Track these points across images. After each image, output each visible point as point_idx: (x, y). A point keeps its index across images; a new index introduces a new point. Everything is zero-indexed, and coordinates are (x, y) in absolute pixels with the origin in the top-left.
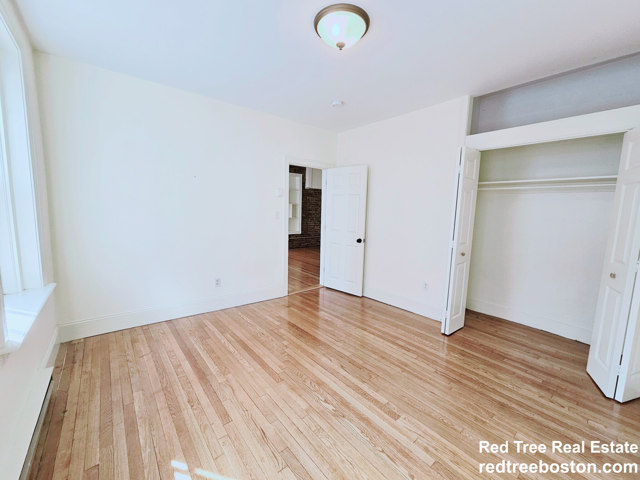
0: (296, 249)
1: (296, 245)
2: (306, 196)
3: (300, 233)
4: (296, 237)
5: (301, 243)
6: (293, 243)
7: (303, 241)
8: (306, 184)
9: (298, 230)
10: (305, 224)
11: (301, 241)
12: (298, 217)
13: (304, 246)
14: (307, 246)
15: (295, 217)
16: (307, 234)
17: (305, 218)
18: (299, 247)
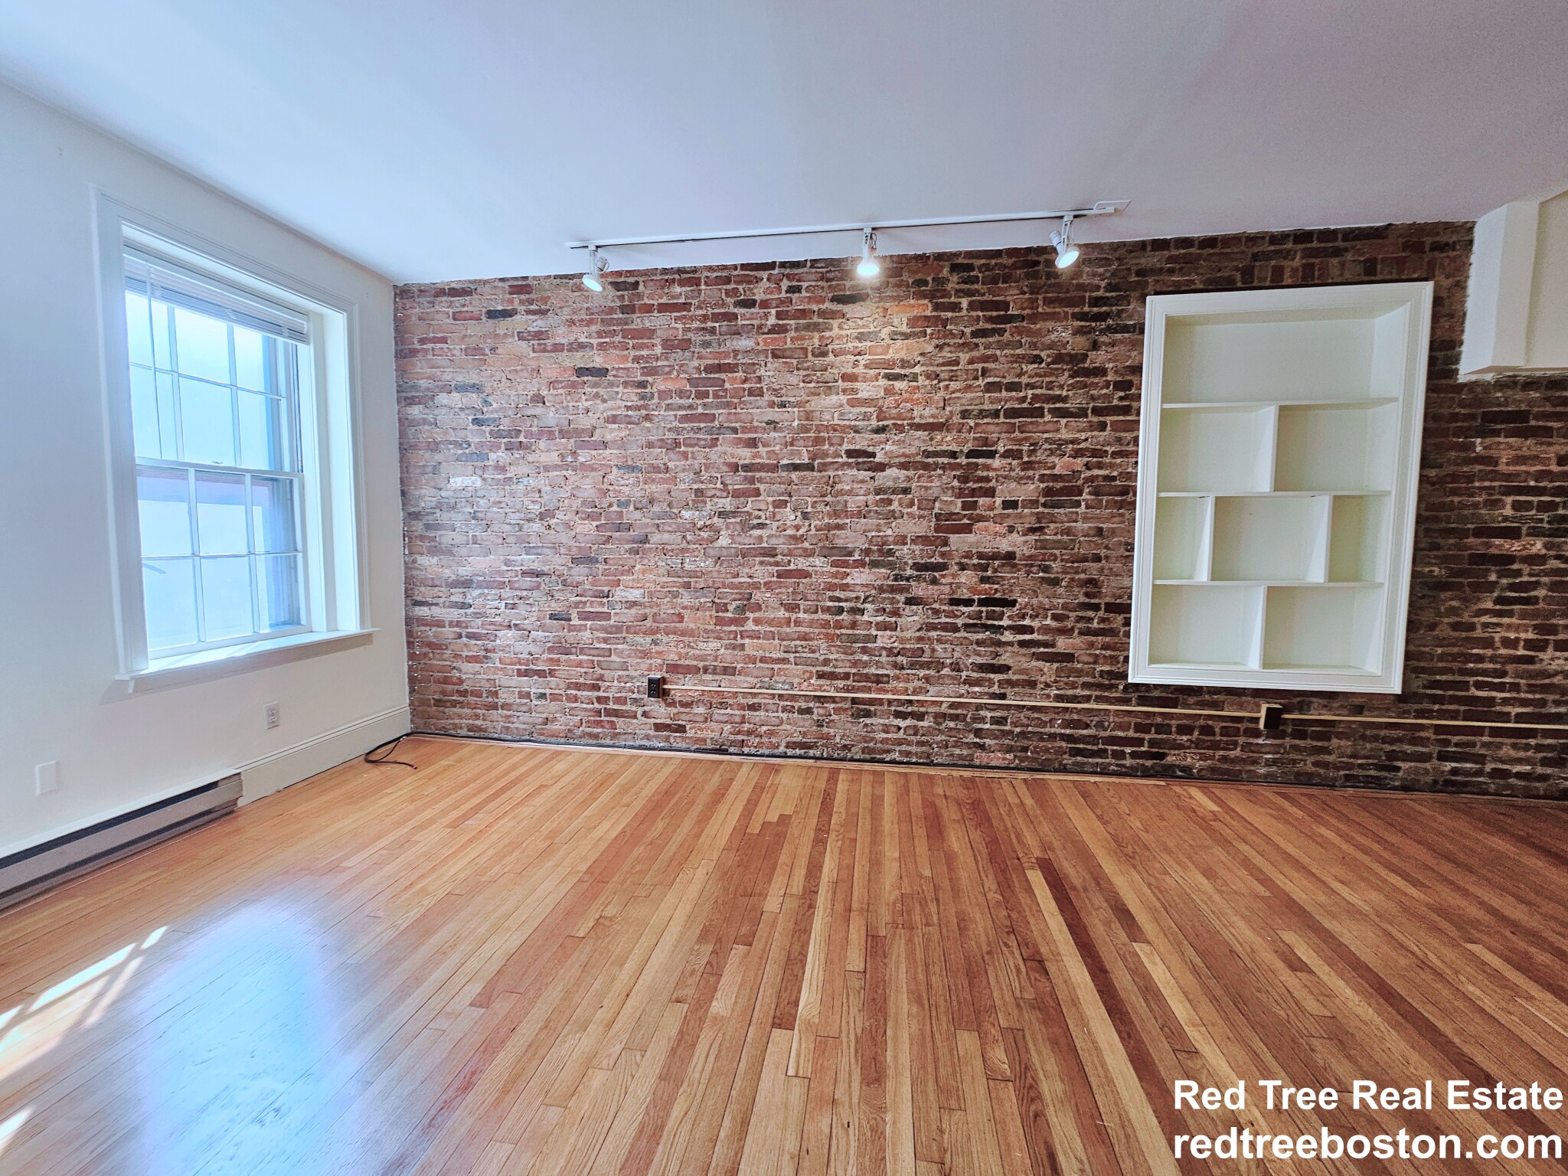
0: (1351, 791)
1: (1348, 766)
2: (1459, 431)
3: (1396, 688)
4: (1359, 710)
5: (1393, 756)
6: (1326, 751)
7: (1423, 742)
8: (1464, 348)
9: (1373, 665)
10: (1444, 631)
11: (1400, 740)
12: (1382, 574)
13: (1429, 779)
14: (1447, 783)
15: (1356, 578)
16: (1454, 700)
17: (1442, 586)
18: (1378, 783)
